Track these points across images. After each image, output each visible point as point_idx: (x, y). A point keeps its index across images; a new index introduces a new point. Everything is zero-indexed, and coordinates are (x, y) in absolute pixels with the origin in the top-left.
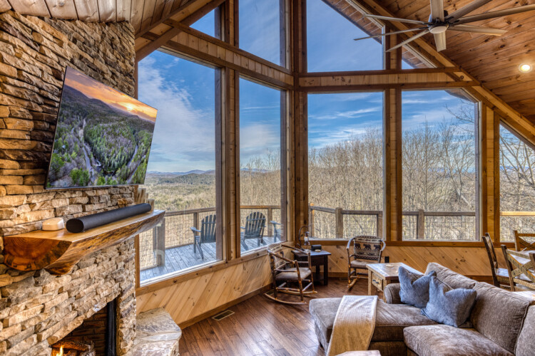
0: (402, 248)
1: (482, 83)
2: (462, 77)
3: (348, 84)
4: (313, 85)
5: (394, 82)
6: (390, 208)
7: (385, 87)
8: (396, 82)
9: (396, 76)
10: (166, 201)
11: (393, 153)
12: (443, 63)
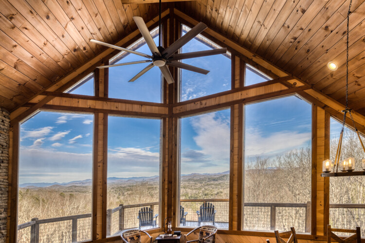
0: (241, 237)
1: (313, 86)
2: (295, 84)
3: (205, 106)
4: (181, 111)
5: (238, 99)
6: (232, 203)
7: (231, 104)
8: (239, 98)
9: (240, 93)
10: (212, 194)
11: (236, 157)
12: (278, 75)
